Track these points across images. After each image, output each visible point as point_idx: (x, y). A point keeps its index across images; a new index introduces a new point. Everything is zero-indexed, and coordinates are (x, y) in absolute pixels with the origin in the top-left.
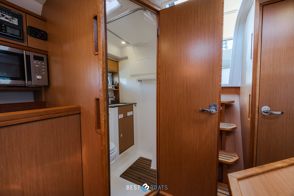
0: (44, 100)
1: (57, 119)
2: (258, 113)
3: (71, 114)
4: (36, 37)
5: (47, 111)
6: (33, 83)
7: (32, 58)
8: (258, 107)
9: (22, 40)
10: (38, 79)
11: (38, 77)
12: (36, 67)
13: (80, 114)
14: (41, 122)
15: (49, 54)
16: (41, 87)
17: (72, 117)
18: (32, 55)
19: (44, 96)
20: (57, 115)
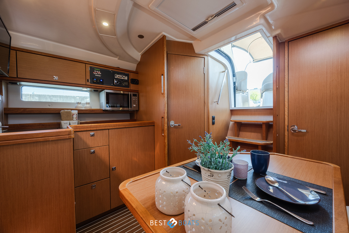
0: (135, 119)
1: (144, 127)
2: (288, 131)
3: (150, 125)
4: (134, 84)
5: (141, 123)
6: (132, 109)
7: (132, 95)
8: (288, 125)
9: (128, 87)
10: (134, 107)
11: (134, 105)
12: (133, 100)
13: (154, 126)
14: (138, 128)
15: (139, 92)
16: (134, 111)
17: (150, 127)
18: (132, 93)
19: (135, 116)
20: (144, 125)
